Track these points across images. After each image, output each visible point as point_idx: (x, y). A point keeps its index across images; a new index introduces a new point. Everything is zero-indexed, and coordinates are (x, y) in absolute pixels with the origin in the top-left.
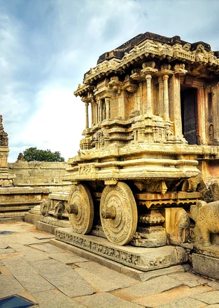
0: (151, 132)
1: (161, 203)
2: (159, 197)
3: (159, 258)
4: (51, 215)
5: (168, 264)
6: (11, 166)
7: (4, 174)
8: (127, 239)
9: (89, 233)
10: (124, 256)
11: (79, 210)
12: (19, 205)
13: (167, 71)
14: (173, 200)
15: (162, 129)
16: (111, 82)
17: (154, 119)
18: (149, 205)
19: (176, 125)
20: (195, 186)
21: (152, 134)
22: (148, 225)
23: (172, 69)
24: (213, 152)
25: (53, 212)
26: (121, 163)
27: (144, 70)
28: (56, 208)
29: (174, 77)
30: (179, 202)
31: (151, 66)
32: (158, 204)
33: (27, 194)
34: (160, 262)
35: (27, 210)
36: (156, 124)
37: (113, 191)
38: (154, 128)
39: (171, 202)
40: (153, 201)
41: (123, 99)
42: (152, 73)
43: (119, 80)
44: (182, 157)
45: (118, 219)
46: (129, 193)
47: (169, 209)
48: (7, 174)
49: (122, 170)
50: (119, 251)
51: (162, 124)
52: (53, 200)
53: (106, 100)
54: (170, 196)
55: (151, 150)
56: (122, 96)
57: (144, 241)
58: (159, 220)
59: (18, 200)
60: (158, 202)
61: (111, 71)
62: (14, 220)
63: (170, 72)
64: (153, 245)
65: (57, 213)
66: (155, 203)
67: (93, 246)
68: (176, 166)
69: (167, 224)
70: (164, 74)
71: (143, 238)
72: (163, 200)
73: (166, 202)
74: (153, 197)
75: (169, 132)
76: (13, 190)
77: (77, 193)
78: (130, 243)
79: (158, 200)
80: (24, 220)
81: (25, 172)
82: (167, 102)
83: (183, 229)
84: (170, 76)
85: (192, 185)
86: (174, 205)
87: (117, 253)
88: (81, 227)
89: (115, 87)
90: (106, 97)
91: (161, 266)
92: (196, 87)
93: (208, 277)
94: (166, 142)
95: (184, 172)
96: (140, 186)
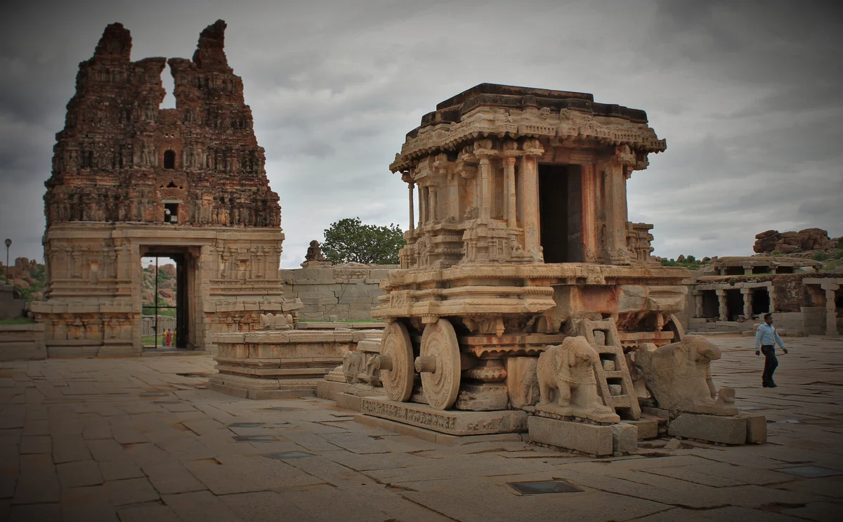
0: (485, 245)
1: (498, 349)
2: (495, 341)
3: (483, 421)
4: (363, 381)
5: (497, 431)
6: (290, 278)
7: (273, 299)
8: (448, 400)
9: (410, 399)
10: (441, 421)
11: (394, 363)
12: (307, 365)
13: (512, 151)
14: (520, 345)
15: (504, 241)
16: (436, 163)
17: (490, 226)
18: (479, 352)
19: (526, 234)
20: (558, 325)
21: (487, 249)
22: (480, 382)
23: (520, 148)
24: (579, 274)
25: (364, 375)
26: (445, 291)
27: (477, 152)
28: (369, 366)
29: (524, 160)
30: (528, 349)
31: (485, 148)
32: (495, 351)
33: (321, 344)
34: (484, 427)
35: (321, 376)
36: (495, 234)
37: (434, 333)
38: (490, 240)
39: (516, 349)
40: (485, 346)
41: (456, 188)
42: (488, 157)
43: (449, 160)
44: (529, 283)
45: (438, 372)
46: (451, 337)
47: (513, 359)
48: (279, 299)
49: (444, 302)
50: (436, 416)
51: (503, 234)
52: (367, 352)
53: (430, 189)
54: (514, 339)
55: (478, 274)
56: (456, 183)
57: (471, 403)
58: (496, 374)
59: (304, 354)
60: (494, 349)
61: (434, 149)
62: (297, 394)
63: (517, 153)
64: (483, 408)
65: (371, 375)
66: (489, 350)
67: (409, 414)
68: (519, 296)
69: (510, 381)
70: (508, 157)
71: (472, 399)
72: (502, 346)
73: (507, 349)
74: (485, 341)
75: (515, 244)
76: (293, 334)
77: (392, 337)
78: (453, 407)
79: (494, 346)
80: (315, 394)
81: (325, 295)
82: (513, 199)
83: (528, 387)
84: (519, 159)
85: (552, 324)
86: (522, 354)
87: (434, 419)
88: (397, 390)
89: (442, 171)
90: (431, 186)
91: (485, 431)
92: (578, 163)
93: (542, 444)
94: (509, 259)
95: (526, 305)
96: (468, 325)
